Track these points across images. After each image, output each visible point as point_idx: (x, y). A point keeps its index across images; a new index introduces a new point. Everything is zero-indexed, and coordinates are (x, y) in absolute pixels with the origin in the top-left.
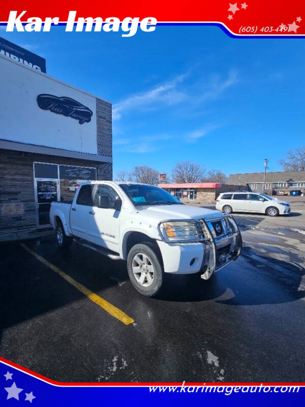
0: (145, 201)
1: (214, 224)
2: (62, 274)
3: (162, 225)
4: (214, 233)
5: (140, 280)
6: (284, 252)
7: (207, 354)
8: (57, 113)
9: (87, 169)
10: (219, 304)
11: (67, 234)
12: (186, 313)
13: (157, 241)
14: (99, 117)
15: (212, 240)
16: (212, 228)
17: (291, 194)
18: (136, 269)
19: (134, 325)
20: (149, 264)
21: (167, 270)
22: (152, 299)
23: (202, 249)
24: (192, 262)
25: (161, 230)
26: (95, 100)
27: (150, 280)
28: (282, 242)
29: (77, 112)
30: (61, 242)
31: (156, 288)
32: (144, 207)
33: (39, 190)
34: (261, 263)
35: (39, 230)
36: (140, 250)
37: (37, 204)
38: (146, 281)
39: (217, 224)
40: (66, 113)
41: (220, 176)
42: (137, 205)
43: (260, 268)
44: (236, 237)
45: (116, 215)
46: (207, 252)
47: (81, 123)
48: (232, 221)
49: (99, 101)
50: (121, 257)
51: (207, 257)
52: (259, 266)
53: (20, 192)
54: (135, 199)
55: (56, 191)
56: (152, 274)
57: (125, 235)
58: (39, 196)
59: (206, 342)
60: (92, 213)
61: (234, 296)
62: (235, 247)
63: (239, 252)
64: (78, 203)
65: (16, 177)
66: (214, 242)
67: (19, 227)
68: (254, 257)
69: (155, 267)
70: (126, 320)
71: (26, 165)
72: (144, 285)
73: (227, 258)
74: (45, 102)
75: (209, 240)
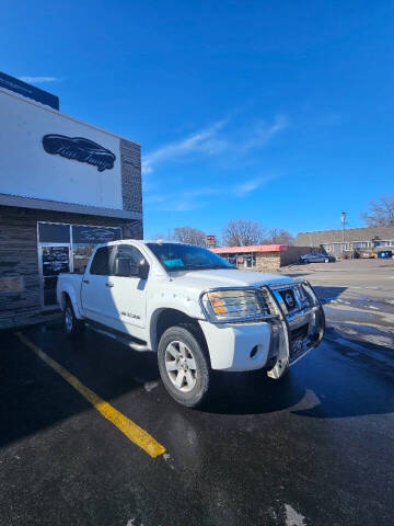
0: (182, 265)
1: (282, 294)
2: (65, 374)
3: (205, 297)
4: (284, 307)
5: (177, 382)
6: (382, 334)
7: (284, 510)
8: (69, 158)
9: (110, 230)
10: (298, 418)
11: (78, 316)
12: (248, 434)
13: (200, 322)
14: (124, 162)
15: (281, 317)
16: (281, 300)
17: (379, 256)
18: (170, 365)
19: (166, 456)
20: (189, 356)
21: (215, 365)
22: (195, 412)
23: (268, 331)
24: (254, 352)
25: (205, 304)
26: (118, 141)
27: (191, 382)
28: (377, 320)
29: (95, 157)
30: (70, 328)
31: (200, 395)
32: (180, 273)
33: (45, 259)
34: (352, 351)
35: (45, 313)
36: (174, 336)
37: (42, 278)
38: (185, 384)
39: (286, 293)
40: (81, 158)
41: (285, 237)
42: (170, 270)
43: (352, 357)
44: (316, 312)
45: (141, 287)
46: (275, 335)
47: (100, 170)
48: (308, 289)
49: (124, 142)
50: (149, 347)
51: (275, 343)
52: (350, 354)
53: (18, 262)
54: (168, 263)
55: (68, 259)
56: (193, 371)
57: (153, 314)
58: (44, 266)
59: (282, 487)
60: (109, 286)
61: (319, 402)
62: (315, 328)
63: (321, 334)
64: (92, 272)
65: (14, 242)
66: (285, 319)
67: (16, 310)
68: (340, 341)
69: (198, 361)
70: (153, 448)
71: (28, 226)
72: (183, 390)
73: (305, 344)
74: (53, 144)
75: (277, 318)
